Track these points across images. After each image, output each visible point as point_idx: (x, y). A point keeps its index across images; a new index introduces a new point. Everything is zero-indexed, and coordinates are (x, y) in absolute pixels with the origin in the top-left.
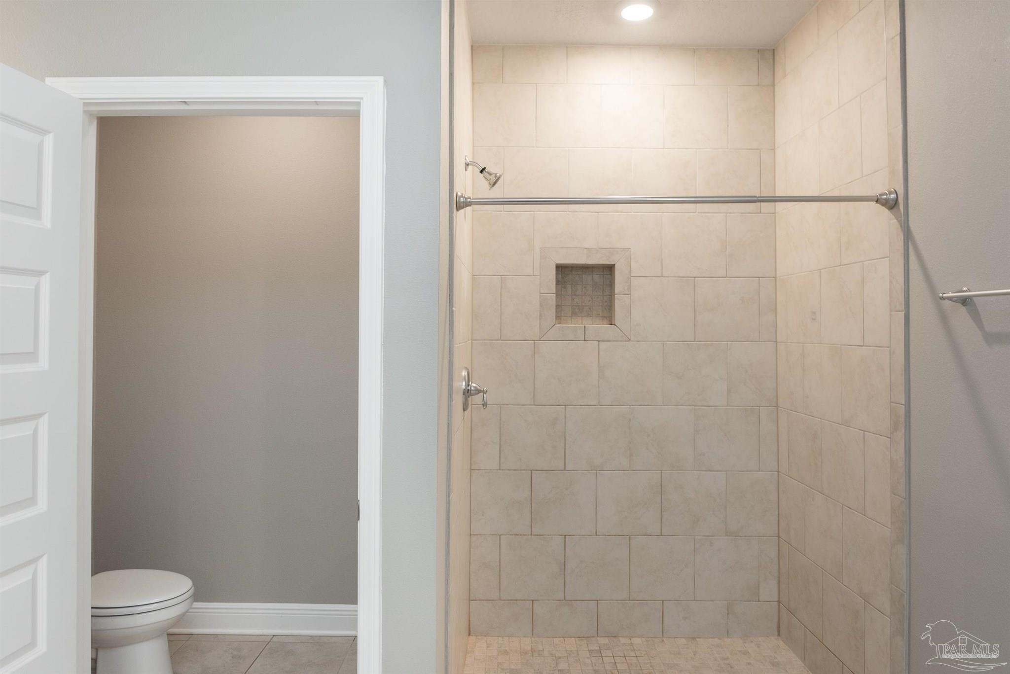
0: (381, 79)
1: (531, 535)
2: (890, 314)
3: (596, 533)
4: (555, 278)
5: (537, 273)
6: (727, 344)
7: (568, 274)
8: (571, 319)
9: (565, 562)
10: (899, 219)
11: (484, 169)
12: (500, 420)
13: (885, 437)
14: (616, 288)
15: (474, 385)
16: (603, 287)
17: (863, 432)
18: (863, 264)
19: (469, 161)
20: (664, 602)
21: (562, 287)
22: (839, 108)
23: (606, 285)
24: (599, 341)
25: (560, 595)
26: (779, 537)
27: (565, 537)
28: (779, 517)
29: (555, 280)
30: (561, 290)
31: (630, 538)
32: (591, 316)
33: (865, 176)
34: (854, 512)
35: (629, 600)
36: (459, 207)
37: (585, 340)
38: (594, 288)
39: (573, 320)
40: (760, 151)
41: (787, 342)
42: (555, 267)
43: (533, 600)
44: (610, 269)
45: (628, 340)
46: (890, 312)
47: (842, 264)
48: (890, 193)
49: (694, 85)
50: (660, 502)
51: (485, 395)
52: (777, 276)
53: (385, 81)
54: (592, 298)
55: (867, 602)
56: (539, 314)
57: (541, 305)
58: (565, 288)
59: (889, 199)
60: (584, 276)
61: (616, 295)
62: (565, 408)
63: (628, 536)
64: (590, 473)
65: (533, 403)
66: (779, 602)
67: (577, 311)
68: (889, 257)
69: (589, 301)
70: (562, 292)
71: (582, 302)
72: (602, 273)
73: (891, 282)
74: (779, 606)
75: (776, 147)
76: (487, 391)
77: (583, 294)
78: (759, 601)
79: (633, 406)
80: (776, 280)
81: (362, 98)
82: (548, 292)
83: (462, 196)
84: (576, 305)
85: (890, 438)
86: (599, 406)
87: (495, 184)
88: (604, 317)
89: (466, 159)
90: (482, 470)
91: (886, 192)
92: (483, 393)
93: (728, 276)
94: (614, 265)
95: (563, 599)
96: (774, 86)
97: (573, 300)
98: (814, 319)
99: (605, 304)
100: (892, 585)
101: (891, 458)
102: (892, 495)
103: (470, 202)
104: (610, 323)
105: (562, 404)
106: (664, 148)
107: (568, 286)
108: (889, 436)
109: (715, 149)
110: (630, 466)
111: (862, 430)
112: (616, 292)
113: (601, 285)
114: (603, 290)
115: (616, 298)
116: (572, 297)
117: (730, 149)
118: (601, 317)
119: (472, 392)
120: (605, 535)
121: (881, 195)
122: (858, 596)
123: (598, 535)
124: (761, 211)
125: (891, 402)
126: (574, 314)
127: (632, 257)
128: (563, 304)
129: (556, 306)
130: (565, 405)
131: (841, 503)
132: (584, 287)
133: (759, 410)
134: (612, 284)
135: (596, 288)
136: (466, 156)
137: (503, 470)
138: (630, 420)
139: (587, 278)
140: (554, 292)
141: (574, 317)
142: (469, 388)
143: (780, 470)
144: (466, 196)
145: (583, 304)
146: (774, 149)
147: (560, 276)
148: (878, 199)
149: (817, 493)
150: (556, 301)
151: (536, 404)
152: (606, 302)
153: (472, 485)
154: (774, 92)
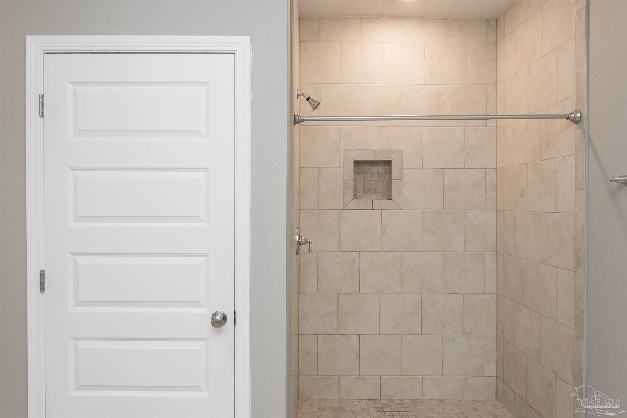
0: (248, 38)
1: (338, 334)
2: (575, 192)
3: (380, 333)
4: (353, 169)
5: (342, 166)
6: (465, 211)
7: (361, 167)
8: (363, 195)
9: (360, 351)
10: (583, 130)
11: (309, 98)
12: (318, 261)
13: (570, 270)
14: (393, 176)
15: (303, 238)
16: (384, 175)
17: (555, 268)
18: (557, 159)
19: (299, 92)
20: (423, 377)
21: (357, 175)
22: (542, 57)
23: (386, 174)
24: (381, 210)
25: (357, 373)
26: (497, 335)
27: (360, 336)
28: (497, 323)
29: (353, 170)
30: (357, 177)
31: (401, 336)
32: (376, 194)
33: (559, 102)
34: (549, 319)
35: (401, 376)
36: (296, 122)
37: (372, 210)
38: (378, 176)
39: (364, 196)
40: (487, 86)
41: (504, 210)
42: (353, 162)
43: (339, 376)
44: (388, 163)
45: (400, 209)
46: (575, 190)
47: (542, 159)
48: (577, 112)
49: (444, 43)
50: (421, 313)
51: (310, 245)
52: (497, 168)
53: (251, 39)
54: (377, 182)
55: (557, 376)
56: (343, 192)
57: (344, 187)
58: (359, 175)
59: (576, 116)
60: (371, 168)
61: (392, 180)
62: (360, 253)
63: (400, 335)
64: (375, 294)
65: (339, 250)
66: (497, 377)
67: (368, 191)
68: (575, 155)
69: (375, 184)
70: (358, 178)
71: (370, 185)
72: (383, 166)
73: (576, 171)
74: (497, 379)
75: (498, 83)
76: (311, 242)
77: (371, 180)
78: (484, 376)
79: (403, 251)
80: (496, 170)
81: (236, 51)
82: (349, 178)
83: (298, 115)
84: (367, 186)
85: (574, 272)
86: (381, 252)
87: (316, 107)
88: (384, 194)
89: (297, 91)
90: (306, 293)
91: (574, 112)
92: (309, 244)
93: (465, 168)
94: (392, 160)
95: (359, 375)
96: (496, 43)
97: (364, 183)
98: (522, 195)
99: (385, 186)
100: (575, 366)
101: (574, 284)
102: (575, 308)
103: (303, 119)
104: (388, 198)
105: (358, 250)
106: (424, 84)
107: (361, 174)
108: (574, 271)
109: (458, 85)
110: (401, 291)
111: (555, 267)
112: (393, 178)
113: (383, 174)
114: (384, 177)
115: (393, 182)
116: (364, 182)
117: (468, 85)
118: (382, 194)
119: (302, 243)
120: (385, 335)
121: (571, 114)
122: (551, 373)
123: (381, 335)
124: (487, 125)
125: (575, 248)
126: (365, 192)
127: (403, 155)
128: (358, 186)
129: (354, 187)
130: (360, 252)
131: (540, 314)
132: (372, 175)
133: (485, 254)
134: (390, 173)
135: (379, 176)
136: (297, 89)
137: (320, 293)
138: (401, 261)
139: (374, 169)
140: (353, 178)
141: (365, 195)
142: (300, 240)
143: (498, 293)
144: (300, 115)
145: (371, 186)
146: (496, 85)
147: (356, 168)
148: (569, 117)
149: (524, 307)
150: (354, 185)
151: (341, 250)
152: (386, 185)
153: (300, 303)
154: (496, 47)
